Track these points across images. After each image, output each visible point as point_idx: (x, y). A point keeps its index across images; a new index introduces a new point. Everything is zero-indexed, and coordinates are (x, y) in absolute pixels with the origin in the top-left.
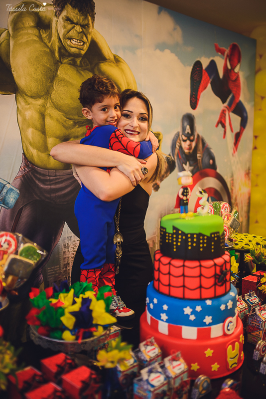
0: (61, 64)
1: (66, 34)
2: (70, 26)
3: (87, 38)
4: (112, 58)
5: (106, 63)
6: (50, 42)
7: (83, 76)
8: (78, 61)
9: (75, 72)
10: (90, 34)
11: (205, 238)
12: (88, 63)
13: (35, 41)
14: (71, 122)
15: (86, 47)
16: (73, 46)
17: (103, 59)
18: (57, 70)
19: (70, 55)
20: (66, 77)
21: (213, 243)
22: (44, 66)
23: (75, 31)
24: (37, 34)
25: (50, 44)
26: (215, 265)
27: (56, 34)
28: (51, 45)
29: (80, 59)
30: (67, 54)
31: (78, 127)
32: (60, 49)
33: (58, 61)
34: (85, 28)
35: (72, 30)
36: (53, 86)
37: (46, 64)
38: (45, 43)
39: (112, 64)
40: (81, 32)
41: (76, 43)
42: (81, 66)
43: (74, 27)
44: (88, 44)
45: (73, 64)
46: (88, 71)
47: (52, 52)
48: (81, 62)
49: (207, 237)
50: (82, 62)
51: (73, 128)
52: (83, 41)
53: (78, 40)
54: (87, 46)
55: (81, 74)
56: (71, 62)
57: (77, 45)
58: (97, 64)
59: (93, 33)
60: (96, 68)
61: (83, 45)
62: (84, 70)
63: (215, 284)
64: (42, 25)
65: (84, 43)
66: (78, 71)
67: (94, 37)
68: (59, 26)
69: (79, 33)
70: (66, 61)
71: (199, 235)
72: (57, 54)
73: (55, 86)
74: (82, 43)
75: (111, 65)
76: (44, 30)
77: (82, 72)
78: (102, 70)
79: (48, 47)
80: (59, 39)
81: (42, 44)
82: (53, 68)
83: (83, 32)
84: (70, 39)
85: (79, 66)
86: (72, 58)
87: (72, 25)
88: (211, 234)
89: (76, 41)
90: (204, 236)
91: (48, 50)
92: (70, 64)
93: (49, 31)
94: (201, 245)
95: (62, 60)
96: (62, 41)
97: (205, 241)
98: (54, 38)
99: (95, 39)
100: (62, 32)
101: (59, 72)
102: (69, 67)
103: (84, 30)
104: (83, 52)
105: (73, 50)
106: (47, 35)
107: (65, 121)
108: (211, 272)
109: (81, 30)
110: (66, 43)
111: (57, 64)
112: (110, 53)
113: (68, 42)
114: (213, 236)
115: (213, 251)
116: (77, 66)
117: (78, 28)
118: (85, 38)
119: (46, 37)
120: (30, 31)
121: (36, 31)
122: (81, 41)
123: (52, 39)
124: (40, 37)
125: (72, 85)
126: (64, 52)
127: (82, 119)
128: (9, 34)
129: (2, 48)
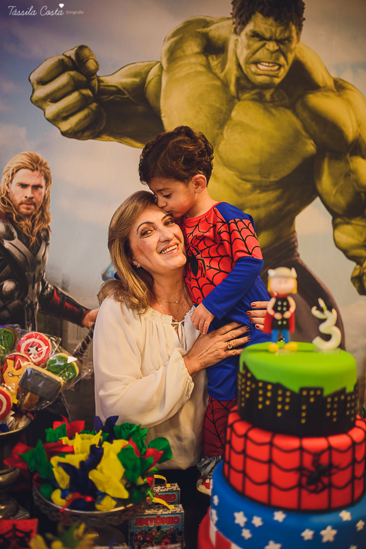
0: (239, 99)
1: (251, 57)
2: (258, 44)
3: (286, 58)
4: (330, 83)
5: (319, 94)
6: (222, 70)
7: (274, 116)
8: (268, 95)
9: (261, 111)
10: (291, 51)
11: (288, 394)
12: (285, 94)
13: (200, 72)
14: (249, 186)
15: (283, 73)
16: (261, 72)
17: (314, 87)
18: (230, 110)
19: (254, 86)
20: (245, 120)
21: (304, 407)
22: (210, 106)
23: (266, 52)
24: (204, 62)
25: (223, 74)
26: (301, 449)
27: (234, 59)
28: (225, 75)
29: (272, 91)
30: (249, 86)
31: (260, 193)
32: (238, 80)
33: (234, 97)
34: (283, 44)
35: (260, 51)
36: (222, 134)
37: (214, 103)
38: (215, 75)
39: (330, 94)
40: (277, 51)
41: (267, 68)
42: (272, 101)
43: (264, 45)
44: (287, 68)
45: (260, 99)
46: (283, 109)
47: (225, 85)
48: (272, 96)
49: (293, 393)
50: (275, 96)
51: (250, 194)
52: (278, 64)
53: (269, 63)
54: (285, 70)
55: (271, 113)
56: (256, 97)
57: (268, 70)
58: (302, 97)
59: (297, 50)
60: (299, 102)
61: (279, 69)
62: (276, 107)
63: (299, 486)
64: (213, 48)
65: (280, 66)
66: (266, 109)
67: (298, 55)
68: (239, 47)
69: (272, 53)
70: (246, 95)
71: (277, 386)
72: (232, 88)
73: (227, 132)
74: (276, 67)
75: (328, 96)
76: (214, 56)
77: (274, 111)
78: (310, 104)
79: (219, 78)
80: (239, 66)
81: (211, 75)
82: (224, 108)
83: (279, 51)
84: (256, 63)
85: (270, 102)
86: (256, 91)
87: (262, 43)
88: (302, 389)
89: (267, 64)
90: (285, 389)
91: (218, 83)
92: (253, 100)
93: (223, 56)
94: (279, 407)
95: (240, 95)
96: (243, 67)
97: (288, 400)
98: (231, 65)
99: (301, 59)
100: (243, 54)
101: (233, 114)
102: (251, 104)
103: (282, 47)
104: (277, 81)
105: (260, 79)
106: (220, 62)
107: (238, 184)
108: (292, 461)
109: (276, 48)
110: (248, 70)
111: (231, 101)
112: (326, 76)
113: (253, 68)
114: (305, 393)
115: (303, 421)
116: (266, 102)
117: (272, 46)
118: (282, 60)
119: (217, 65)
120: (193, 60)
121: (202, 59)
122: (275, 63)
123: (227, 66)
124: (208, 67)
125: (254, 130)
126: (244, 83)
127: (267, 180)
128: (161, 68)
129: (151, 88)
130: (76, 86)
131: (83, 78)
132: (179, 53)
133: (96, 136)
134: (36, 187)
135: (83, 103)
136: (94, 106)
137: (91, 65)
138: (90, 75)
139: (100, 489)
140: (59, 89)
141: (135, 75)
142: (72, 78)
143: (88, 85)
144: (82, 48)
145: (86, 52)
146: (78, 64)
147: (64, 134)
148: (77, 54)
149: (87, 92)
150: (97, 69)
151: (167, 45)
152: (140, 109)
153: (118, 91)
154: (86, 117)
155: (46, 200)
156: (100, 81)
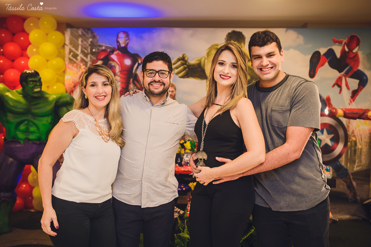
128: (205, 58)
129: (202, 64)
130: (182, 64)
131: (184, 62)
132: (210, 54)
133: (188, 77)
134: (172, 92)
135: (185, 69)
136: (187, 69)
137: (186, 59)
138: (186, 61)
139: (186, 148)
140: (178, 66)
141: (198, 60)
142: (182, 63)
143: (185, 64)
144: (184, 54)
145: (185, 56)
146: (183, 59)
147: (180, 77)
148: (183, 56)
149: (185, 66)
150: (188, 59)
151: (206, 52)
152: (200, 69)
153: (194, 65)
154: (185, 72)
155: (175, 95)
156: (189, 63)
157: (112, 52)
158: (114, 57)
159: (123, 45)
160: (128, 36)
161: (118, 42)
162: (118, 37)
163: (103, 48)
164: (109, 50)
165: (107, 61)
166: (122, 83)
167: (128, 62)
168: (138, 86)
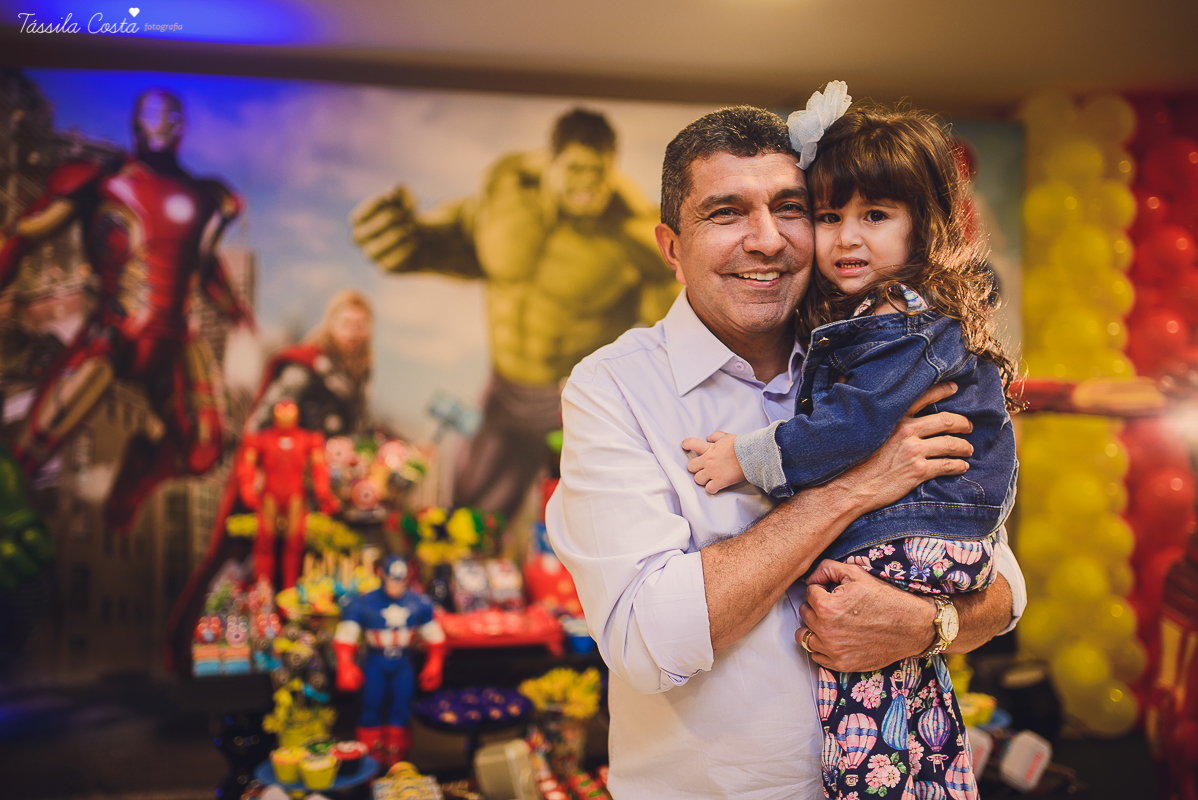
0: (556, 231)
18: (547, 242)
19: (572, 218)
24: (522, 196)
36: (540, 266)
40: (593, 181)
46: (601, 237)
47: (542, 217)
48: (592, 226)
56: (575, 229)
58: (619, 225)
66: (586, 239)
67: (614, 185)
70: (565, 227)
73: (545, 265)
76: (530, 189)
77: (594, 240)
78: (628, 232)
82: (541, 240)
86: (575, 222)
92: (573, 231)
93: (537, 188)
95: (558, 226)
98: (546, 198)
101: (551, 245)
102: (569, 235)
105: (578, 211)
111: (549, 232)
120: (509, 193)
121: (520, 192)
124: (526, 200)
125: (572, 261)
127: (588, 309)
129: (466, 223)
132: (497, 188)
136: (413, 241)
143: (405, 224)
145: (403, 191)
148: (397, 193)
154: (407, 252)
156: (417, 220)
157: (115, 166)
158: (121, 187)
159: (157, 141)
160: (177, 107)
161: (138, 130)
162: (136, 111)
163: (76, 150)
164: (98, 160)
165: (91, 203)
166: (157, 291)
167: (179, 209)
168: (224, 301)
